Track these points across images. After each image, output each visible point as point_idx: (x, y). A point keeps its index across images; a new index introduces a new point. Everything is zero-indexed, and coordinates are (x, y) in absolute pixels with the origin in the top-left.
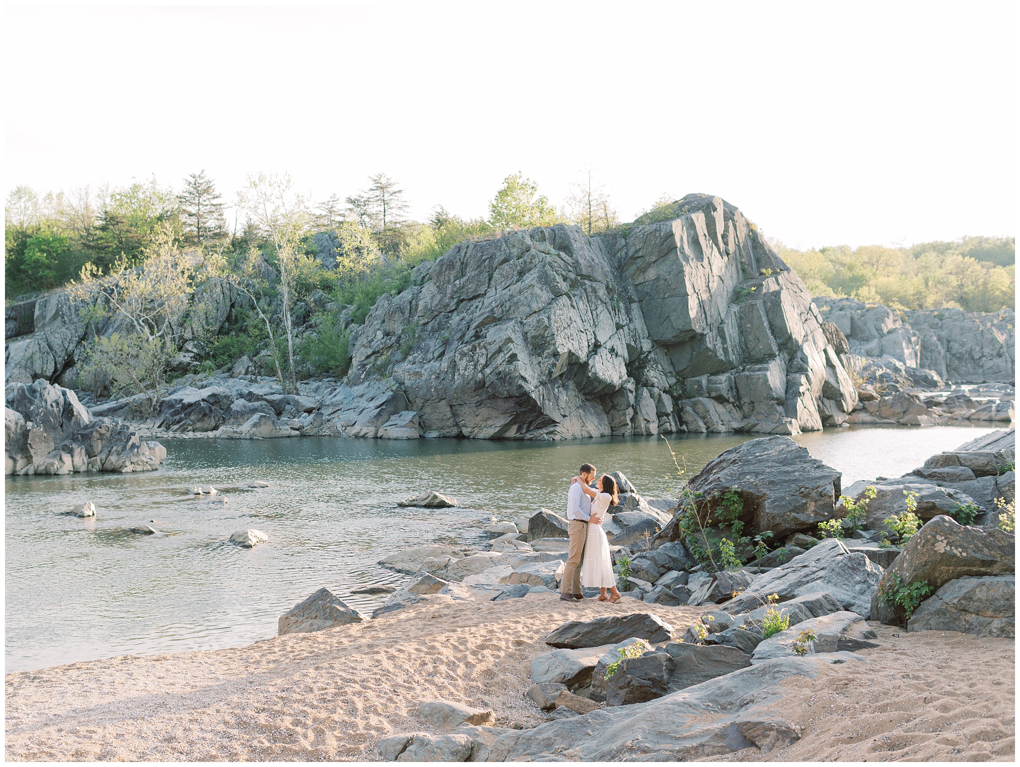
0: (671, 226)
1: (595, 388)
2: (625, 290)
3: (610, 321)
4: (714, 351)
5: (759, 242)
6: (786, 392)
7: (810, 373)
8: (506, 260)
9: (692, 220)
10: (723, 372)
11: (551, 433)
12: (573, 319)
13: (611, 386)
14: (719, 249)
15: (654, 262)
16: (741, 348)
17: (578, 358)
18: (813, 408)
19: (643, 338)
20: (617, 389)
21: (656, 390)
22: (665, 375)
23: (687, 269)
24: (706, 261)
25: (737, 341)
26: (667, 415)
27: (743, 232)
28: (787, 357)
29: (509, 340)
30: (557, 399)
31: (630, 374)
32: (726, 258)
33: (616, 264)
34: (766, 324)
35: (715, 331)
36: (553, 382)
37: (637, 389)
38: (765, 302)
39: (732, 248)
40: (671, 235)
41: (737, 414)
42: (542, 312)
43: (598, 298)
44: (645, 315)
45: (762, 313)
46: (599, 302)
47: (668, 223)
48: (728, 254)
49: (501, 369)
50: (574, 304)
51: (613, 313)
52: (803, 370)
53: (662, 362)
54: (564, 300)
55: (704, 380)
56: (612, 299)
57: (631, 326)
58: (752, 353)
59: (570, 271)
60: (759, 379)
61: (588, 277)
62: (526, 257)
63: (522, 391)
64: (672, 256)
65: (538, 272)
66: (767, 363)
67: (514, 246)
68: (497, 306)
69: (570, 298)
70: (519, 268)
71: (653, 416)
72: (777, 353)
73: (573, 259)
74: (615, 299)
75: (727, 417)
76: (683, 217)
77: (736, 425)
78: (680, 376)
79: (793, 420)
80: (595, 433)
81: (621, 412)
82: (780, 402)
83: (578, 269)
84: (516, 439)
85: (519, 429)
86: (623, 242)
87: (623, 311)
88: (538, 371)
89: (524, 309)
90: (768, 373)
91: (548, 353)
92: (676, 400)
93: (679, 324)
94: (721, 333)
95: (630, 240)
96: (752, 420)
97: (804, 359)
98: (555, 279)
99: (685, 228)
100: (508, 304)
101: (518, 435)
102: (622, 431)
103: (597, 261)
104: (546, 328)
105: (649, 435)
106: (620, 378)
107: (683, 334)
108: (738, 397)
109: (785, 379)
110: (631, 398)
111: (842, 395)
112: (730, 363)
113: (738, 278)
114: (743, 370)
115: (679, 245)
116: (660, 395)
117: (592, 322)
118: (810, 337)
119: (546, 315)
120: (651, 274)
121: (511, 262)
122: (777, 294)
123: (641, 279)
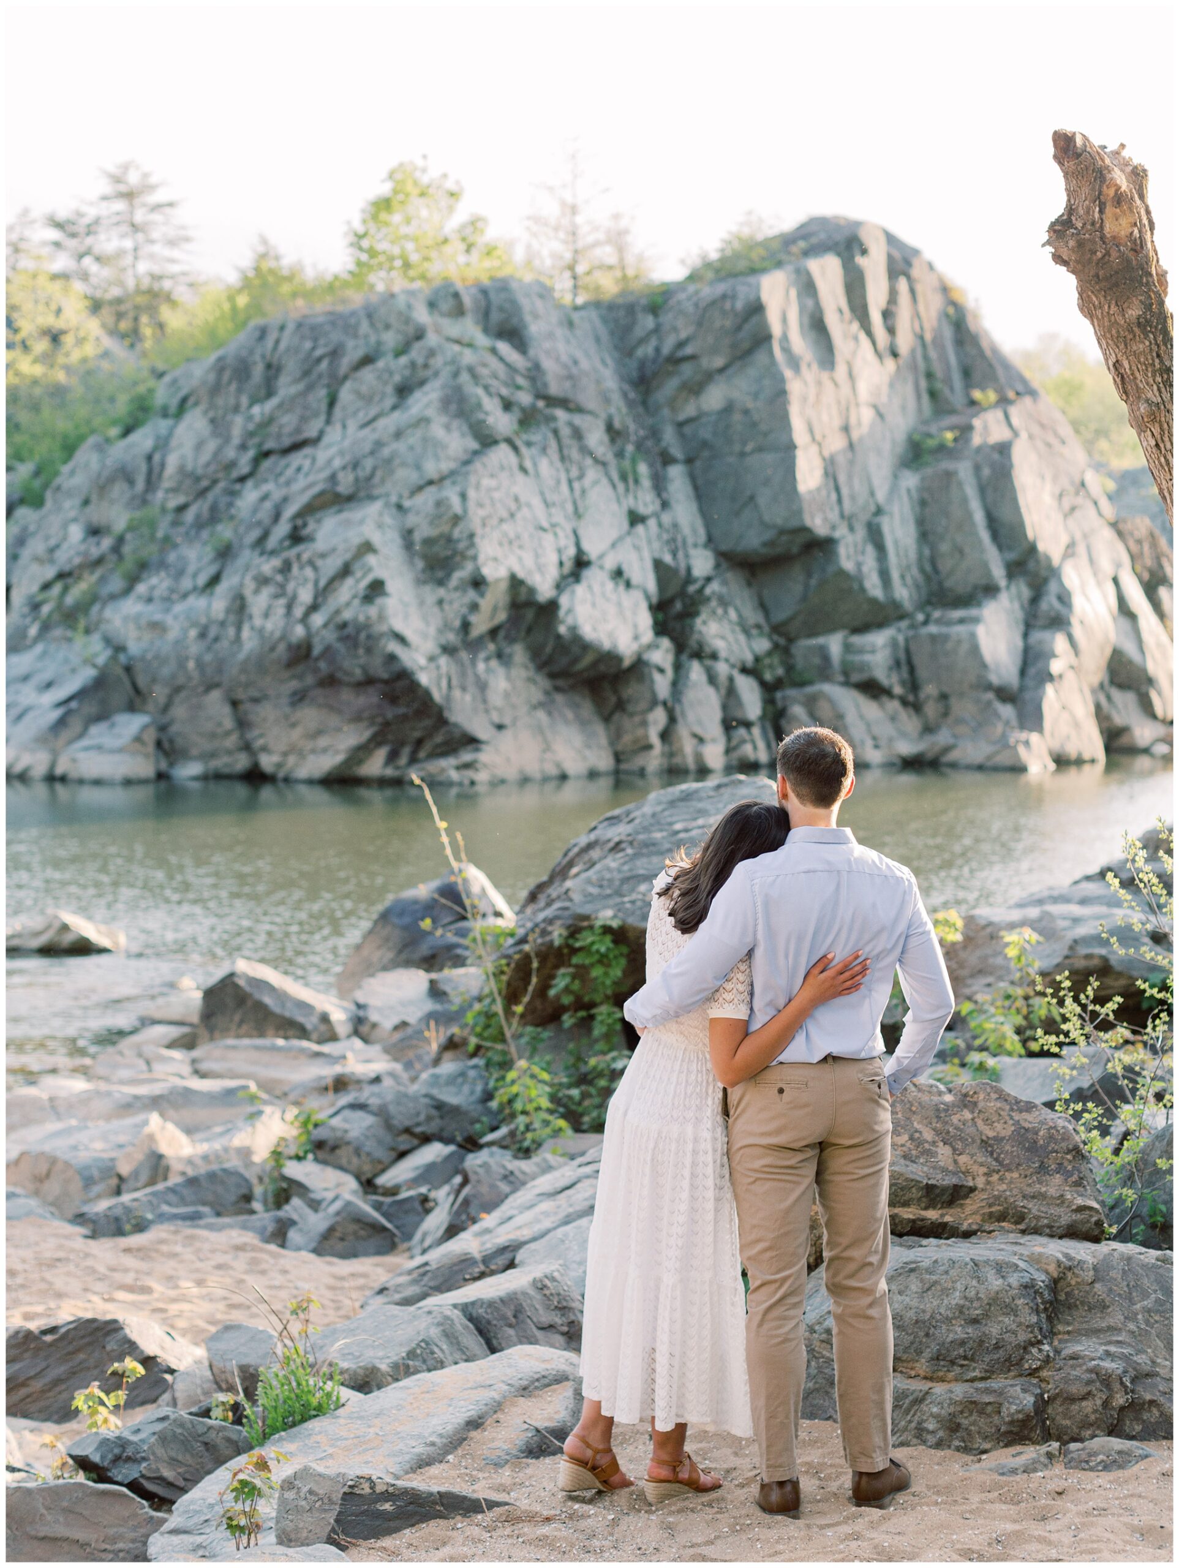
0: (758, 288)
1: (576, 660)
2: (655, 433)
3: (614, 506)
4: (859, 579)
5: (968, 331)
6: (1023, 672)
7: (1077, 631)
8: (367, 360)
9: (808, 275)
10: (880, 625)
11: (467, 766)
12: (523, 499)
13: (612, 657)
14: (874, 343)
15: (722, 370)
16: (922, 570)
17: (532, 591)
18: (1083, 710)
19: (695, 546)
20: (627, 663)
21: (722, 669)
22: (746, 632)
23: (795, 387)
24: (841, 370)
25: (913, 555)
26: (748, 725)
27: (932, 307)
28: (1026, 593)
29: (367, 547)
30: (482, 687)
31: (661, 629)
32: (890, 364)
33: (635, 374)
34: (979, 517)
35: (861, 533)
36: (474, 646)
37: (678, 667)
38: (977, 468)
39: (905, 342)
40: (757, 309)
41: (910, 723)
42: (447, 483)
43: (585, 451)
44: (701, 494)
45: (971, 491)
46: (589, 461)
47: (752, 280)
48: (895, 354)
49: (347, 615)
50: (528, 464)
51: (621, 487)
52: (1059, 622)
53: (738, 602)
54: (502, 454)
55: (834, 643)
56: (620, 454)
57: (666, 518)
58: (949, 584)
59: (519, 388)
60: (959, 642)
61: (563, 403)
62: (416, 353)
63: (395, 668)
64: (760, 357)
65: (443, 387)
66: (979, 605)
67: (387, 327)
68: (344, 468)
69: (516, 449)
70: (397, 378)
71: (713, 728)
72: (1003, 583)
73: (529, 360)
74: (628, 455)
75: (886, 730)
76: (790, 268)
77: (906, 748)
78: (780, 634)
79: (1034, 737)
80: (575, 765)
81: (637, 719)
82: (1004, 695)
83: (539, 384)
84: (383, 783)
85: (392, 757)
86: (649, 322)
87: (646, 483)
88: (436, 621)
89: (405, 476)
90: (981, 631)
91: (461, 579)
92: (769, 689)
93: (777, 516)
94: (875, 536)
95: (667, 319)
96: (943, 737)
97: (1064, 598)
98: (479, 406)
99: (793, 293)
100: (369, 464)
101: (389, 772)
102: (638, 761)
103: (585, 364)
104: (456, 519)
105: (703, 772)
106: (636, 638)
107: (784, 538)
108: (914, 685)
109: (1020, 643)
110: (662, 685)
111: (1150, 681)
112: (896, 605)
113: (920, 410)
114: (926, 622)
115: (776, 329)
116: (731, 679)
117: (570, 508)
118: (1081, 549)
119: (458, 489)
120: (714, 398)
121: (381, 364)
122: (1004, 449)
123: (689, 410)
